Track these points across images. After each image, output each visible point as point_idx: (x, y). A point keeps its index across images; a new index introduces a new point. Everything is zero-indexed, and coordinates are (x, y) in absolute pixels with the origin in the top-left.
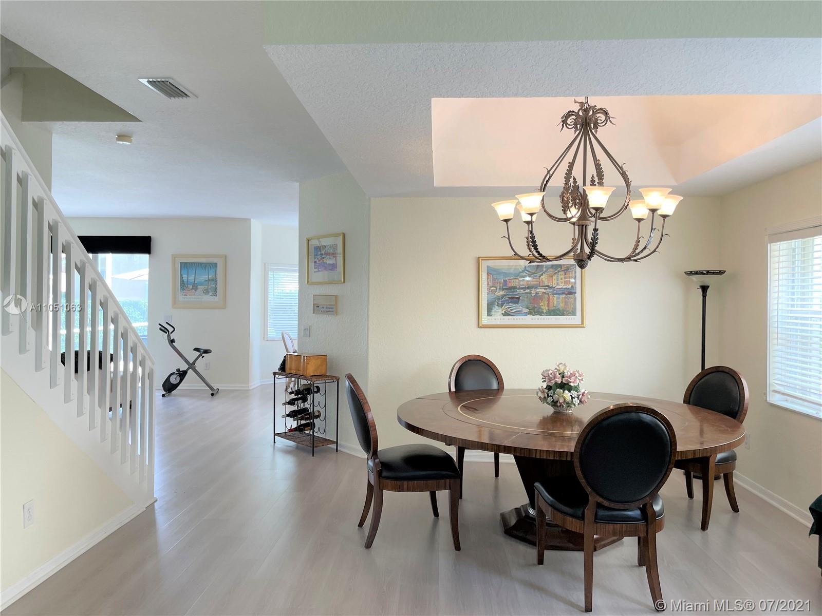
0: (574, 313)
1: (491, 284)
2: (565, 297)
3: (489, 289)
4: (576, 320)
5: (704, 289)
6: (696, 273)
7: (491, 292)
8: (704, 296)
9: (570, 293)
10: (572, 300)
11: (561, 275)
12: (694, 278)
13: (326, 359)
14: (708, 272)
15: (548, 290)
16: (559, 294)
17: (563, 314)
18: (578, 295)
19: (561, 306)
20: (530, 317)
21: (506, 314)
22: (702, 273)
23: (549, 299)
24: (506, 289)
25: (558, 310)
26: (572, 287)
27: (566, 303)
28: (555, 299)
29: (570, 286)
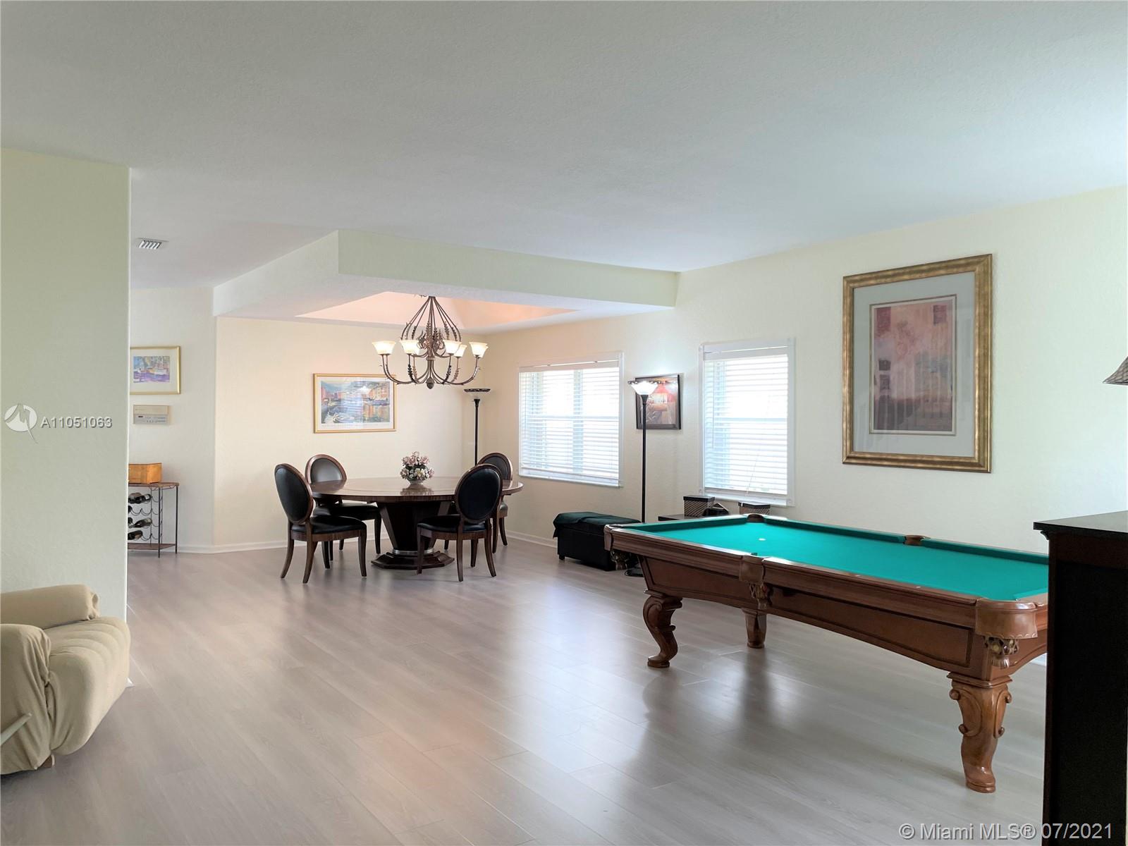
0: (388, 421)
1: (324, 397)
2: (382, 408)
3: (323, 400)
4: (389, 425)
5: (477, 401)
6: (473, 390)
7: (324, 403)
8: (477, 407)
9: (386, 404)
10: (386, 410)
11: (379, 390)
12: (470, 393)
13: (161, 468)
14: (481, 390)
15: (369, 402)
16: (378, 405)
17: (380, 421)
18: (391, 406)
19: (379, 414)
20: (355, 423)
21: (337, 421)
22: (477, 391)
23: (370, 409)
24: (337, 401)
25: (377, 417)
26: (387, 399)
27: (382, 412)
28: (374, 409)
29: (385, 399)
